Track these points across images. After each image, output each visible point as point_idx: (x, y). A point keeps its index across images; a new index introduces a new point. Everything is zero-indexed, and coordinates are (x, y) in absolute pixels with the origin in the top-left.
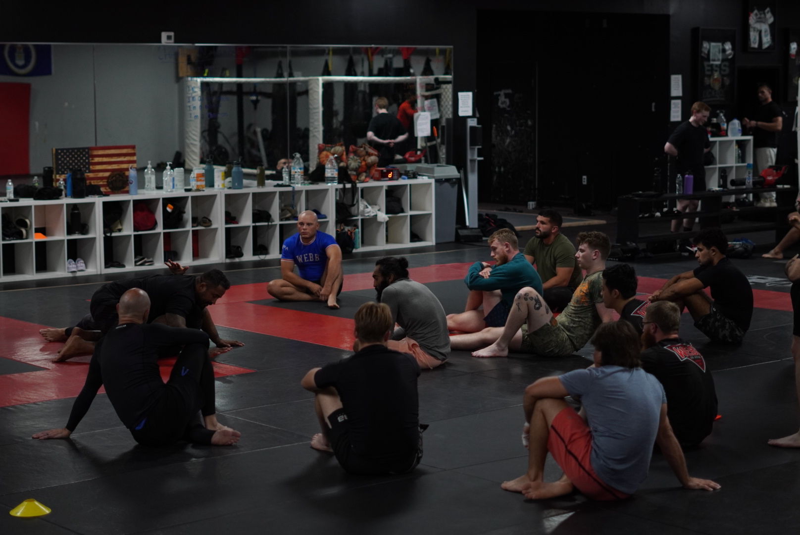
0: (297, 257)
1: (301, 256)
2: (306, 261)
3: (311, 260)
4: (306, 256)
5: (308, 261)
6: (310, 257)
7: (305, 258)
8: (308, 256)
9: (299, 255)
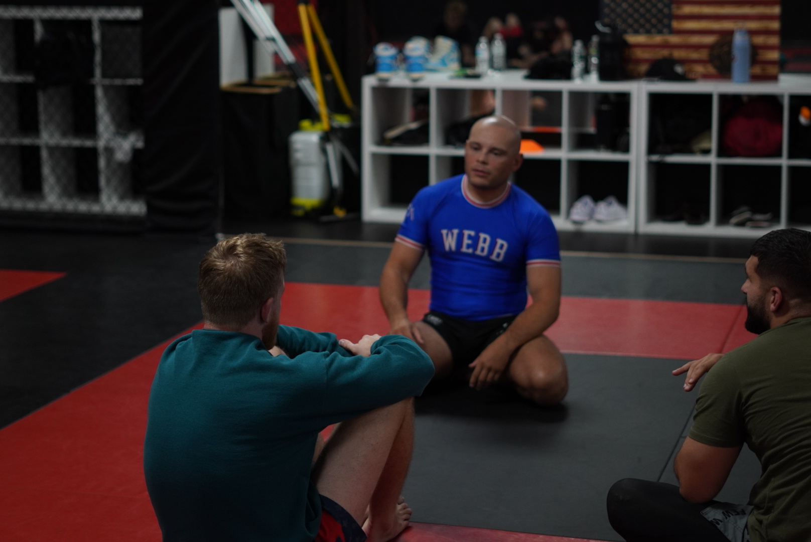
0: (444, 232)
1: (456, 231)
2: (464, 249)
3: (478, 252)
4: (470, 237)
5: (470, 251)
6: (481, 244)
7: (466, 241)
8: (475, 240)
9: (450, 229)
